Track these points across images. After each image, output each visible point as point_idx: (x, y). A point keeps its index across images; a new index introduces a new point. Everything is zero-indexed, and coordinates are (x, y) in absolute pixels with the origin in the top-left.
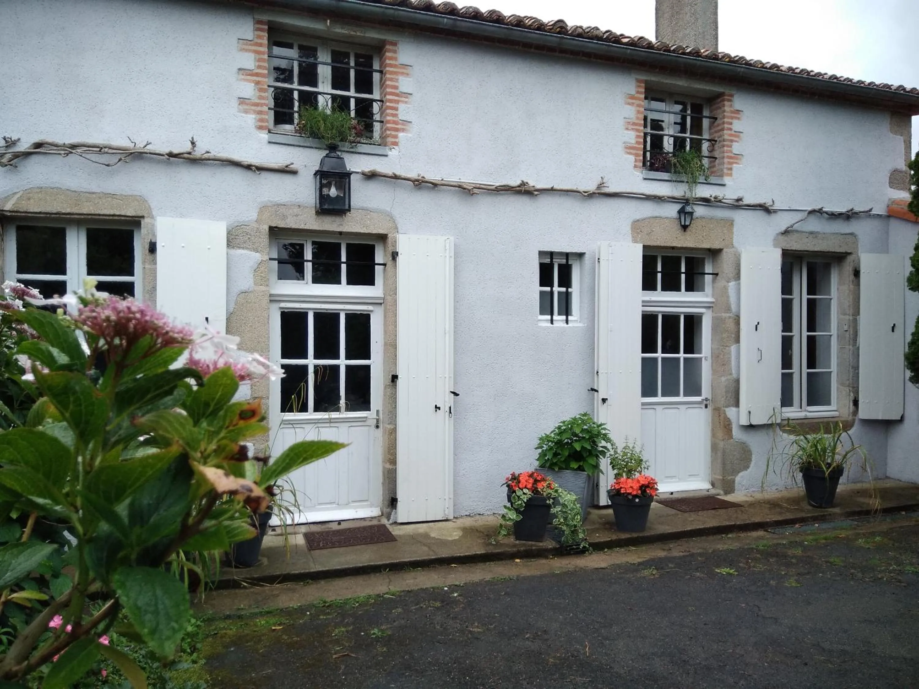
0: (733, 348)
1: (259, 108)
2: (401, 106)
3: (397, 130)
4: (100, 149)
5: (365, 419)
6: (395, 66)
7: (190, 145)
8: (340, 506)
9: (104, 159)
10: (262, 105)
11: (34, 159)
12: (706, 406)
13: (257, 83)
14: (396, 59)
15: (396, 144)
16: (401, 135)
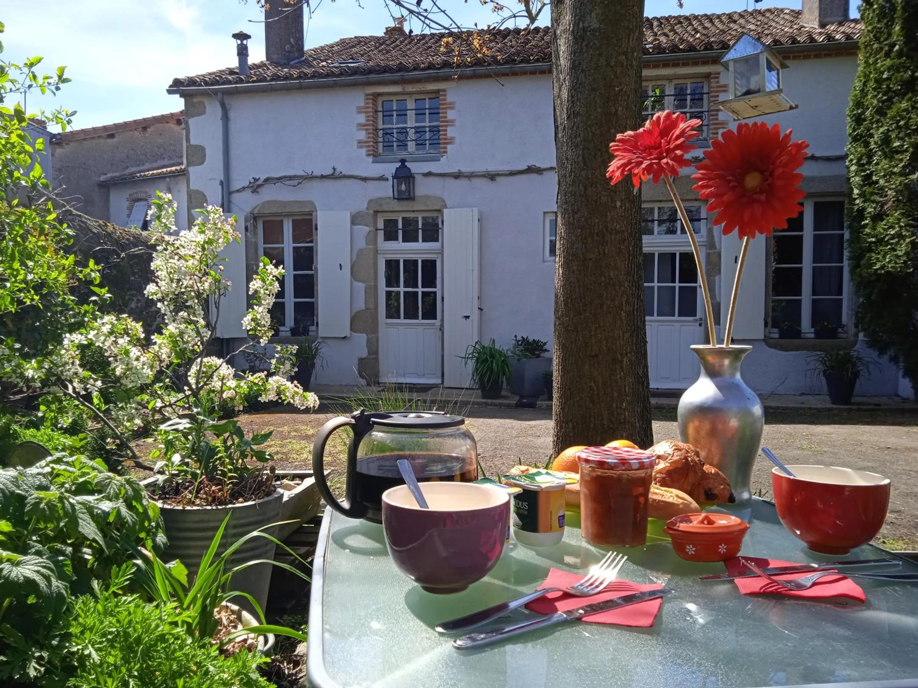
0: (717, 278)
1: (368, 144)
2: (449, 129)
3: (447, 143)
4: (290, 178)
5: (433, 324)
6: (445, 104)
7: (333, 170)
8: (419, 376)
9: (295, 182)
10: (369, 142)
11: (266, 186)
12: (700, 325)
13: (367, 130)
14: (445, 100)
15: (446, 152)
16: (449, 147)
